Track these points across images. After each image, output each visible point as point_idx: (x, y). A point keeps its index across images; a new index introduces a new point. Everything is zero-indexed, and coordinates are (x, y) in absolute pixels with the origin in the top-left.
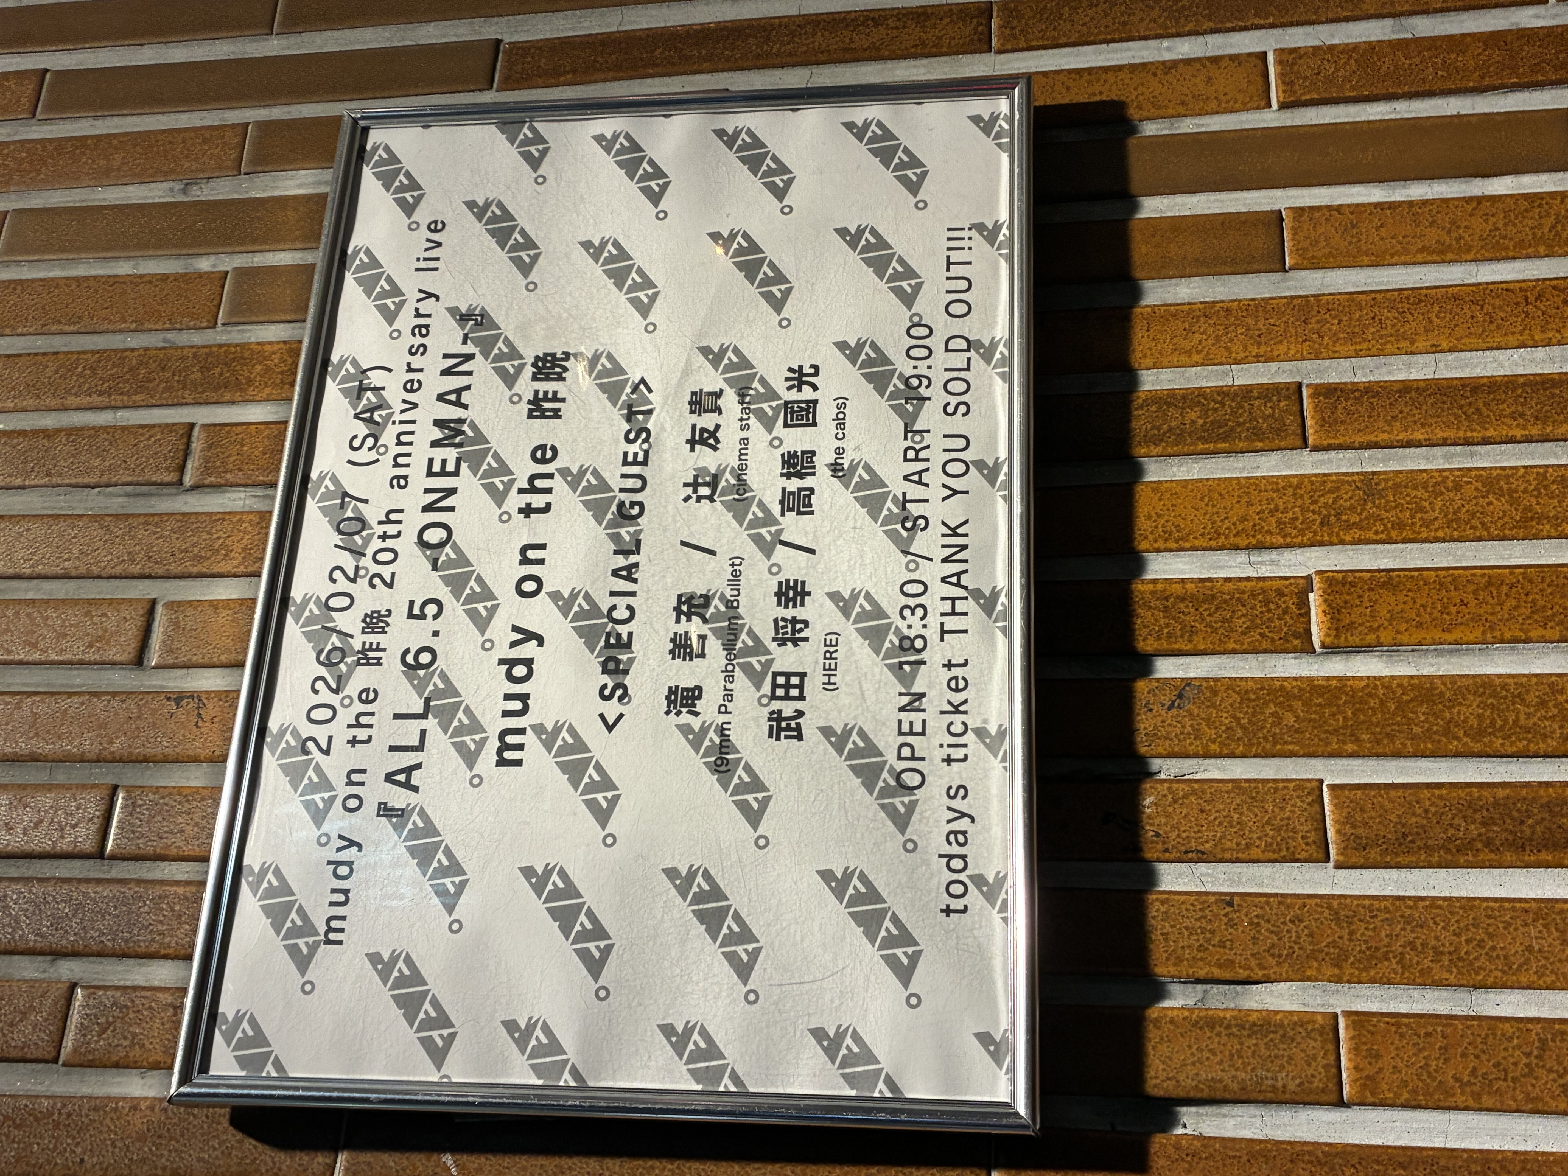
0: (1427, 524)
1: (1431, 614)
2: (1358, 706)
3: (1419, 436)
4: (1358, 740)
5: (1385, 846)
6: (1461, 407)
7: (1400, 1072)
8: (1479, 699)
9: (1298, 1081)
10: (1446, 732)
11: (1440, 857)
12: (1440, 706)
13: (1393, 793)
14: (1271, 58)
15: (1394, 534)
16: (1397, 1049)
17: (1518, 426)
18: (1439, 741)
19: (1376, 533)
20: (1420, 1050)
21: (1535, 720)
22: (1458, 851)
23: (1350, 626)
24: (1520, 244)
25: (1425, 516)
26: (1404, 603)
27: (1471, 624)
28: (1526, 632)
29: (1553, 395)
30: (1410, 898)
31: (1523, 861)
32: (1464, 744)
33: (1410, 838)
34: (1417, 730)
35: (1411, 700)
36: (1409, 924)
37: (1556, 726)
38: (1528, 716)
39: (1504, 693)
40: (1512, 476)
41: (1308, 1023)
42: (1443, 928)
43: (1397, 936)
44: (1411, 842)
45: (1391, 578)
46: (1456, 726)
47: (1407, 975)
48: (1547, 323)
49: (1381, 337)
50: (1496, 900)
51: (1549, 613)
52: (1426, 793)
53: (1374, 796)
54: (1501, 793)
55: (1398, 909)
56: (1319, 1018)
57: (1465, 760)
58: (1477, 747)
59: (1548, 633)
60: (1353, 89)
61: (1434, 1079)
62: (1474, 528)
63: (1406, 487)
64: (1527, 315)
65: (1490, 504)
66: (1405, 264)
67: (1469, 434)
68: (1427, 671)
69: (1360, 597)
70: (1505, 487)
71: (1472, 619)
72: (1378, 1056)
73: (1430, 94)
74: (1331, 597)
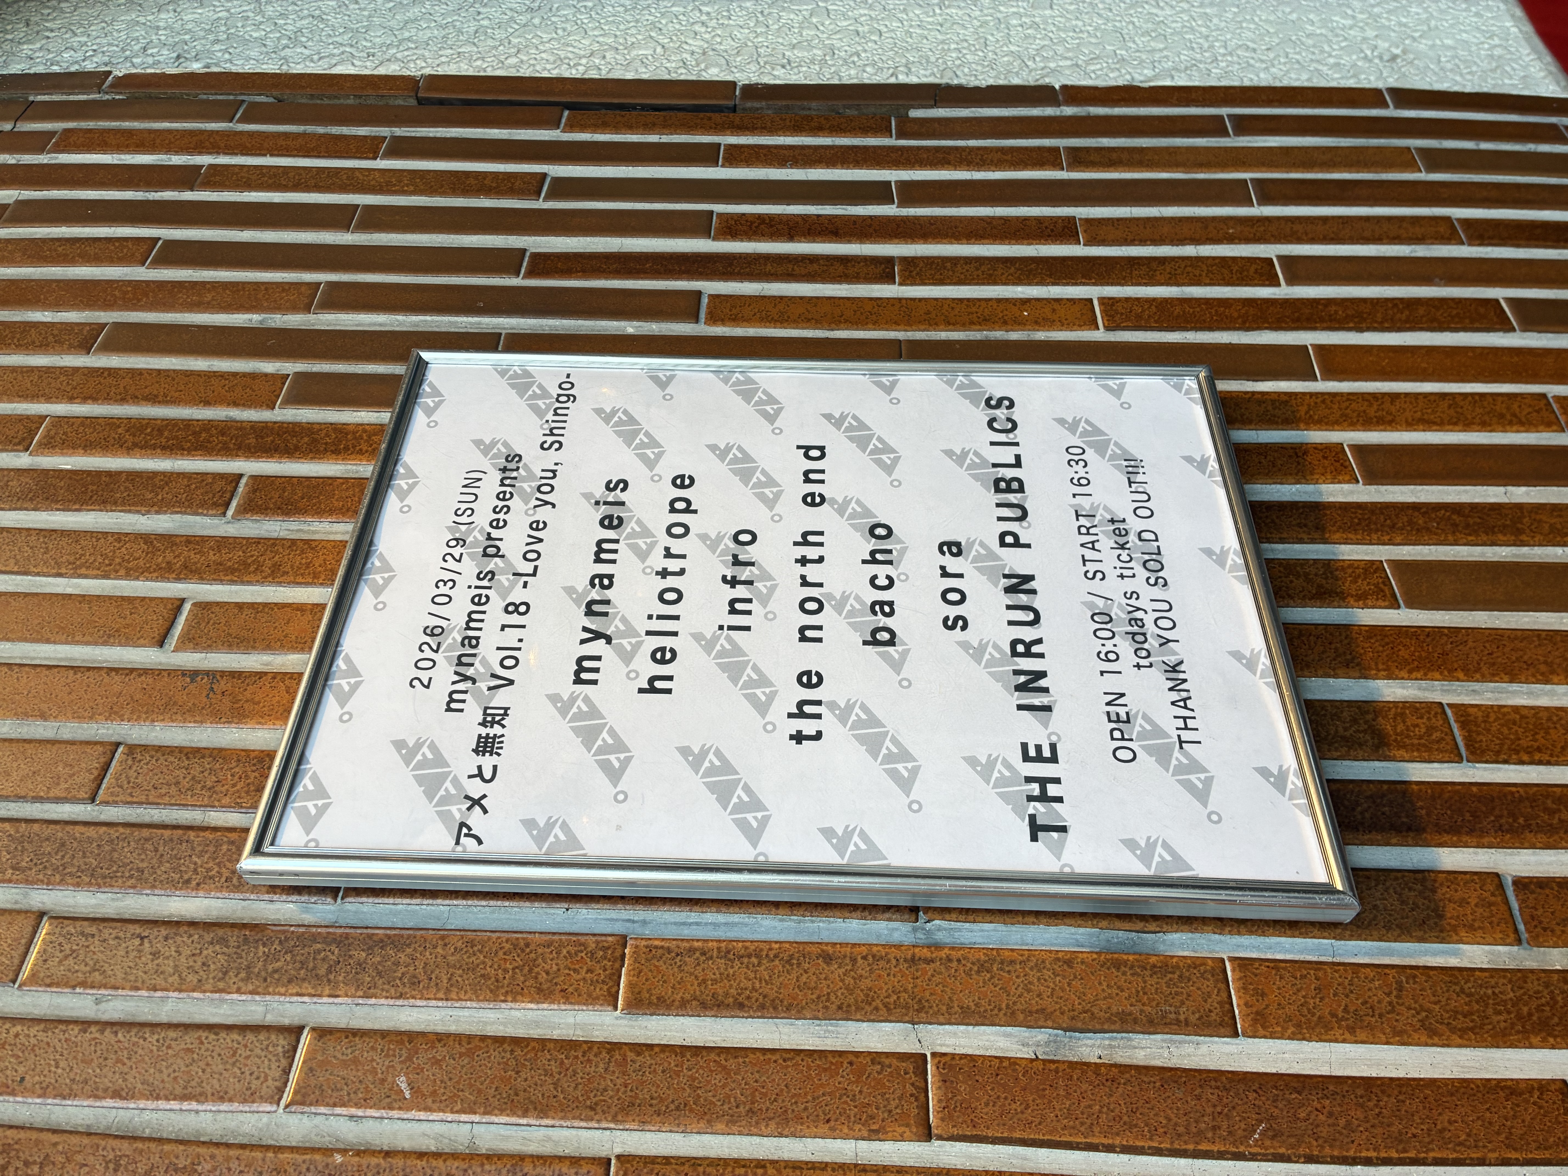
7: (1284, 1008)
9: (1197, 1015)
14: (1095, 302)
16: (1279, 988)
20: (1298, 991)
37: (1368, 737)
38: (1346, 729)
40: (1304, 564)
41: (1201, 965)
48: (1314, 469)
56: (1210, 962)
59: (1350, 671)
60: (1156, 322)
61: (1313, 1015)
70: (1301, 571)
72: (1263, 995)
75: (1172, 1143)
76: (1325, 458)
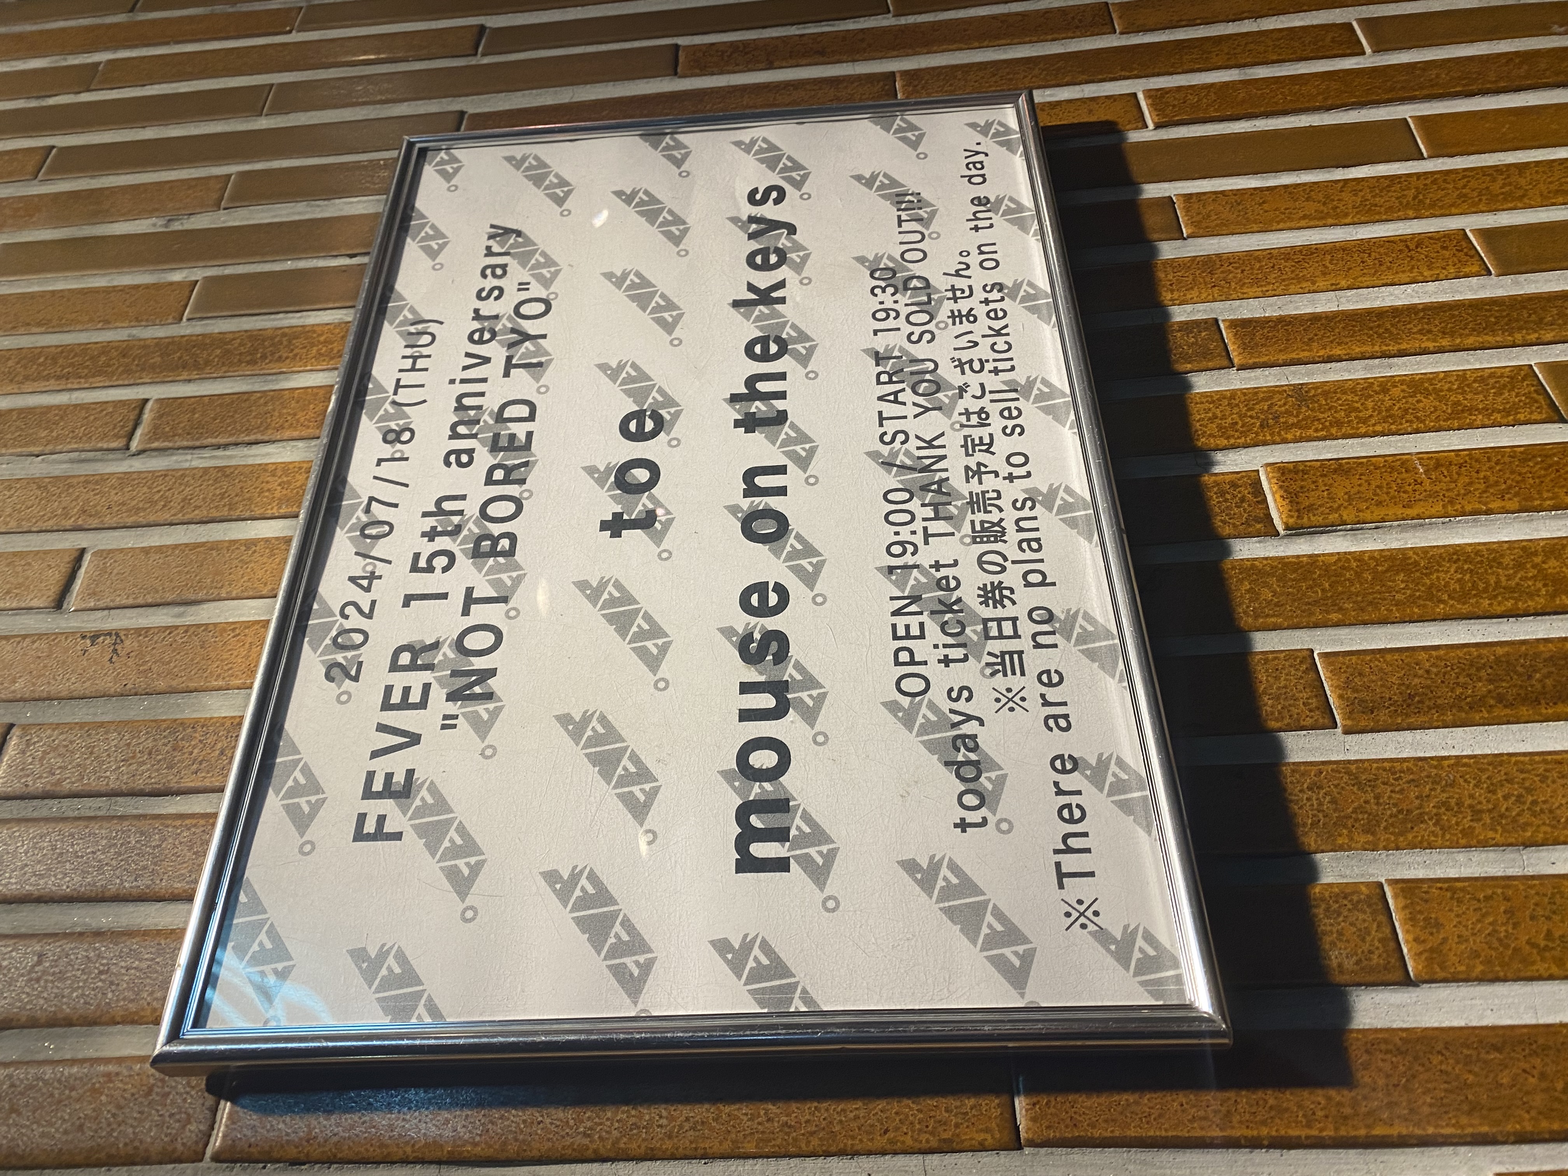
0: (1364, 421)
1: (1388, 493)
2: (1333, 579)
3: (1337, 351)
4: (1341, 609)
5: (1392, 708)
6: (1371, 329)
7: (1467, 941)
8: (1454, 566)
9: (1355, 958)
10: (1430, 597)
11: (1454, 715)
12: (1418, 574)
13: (1388, 657)
14: (1141, 96)
15: (1334, 431)
16: (1458, 916)
17: (1428, 339)
18: (1424, 606)
19: (1316, 430)
20: (1484, 916)
21: (1517, 580)
22: (1471, 708)
23: (1310, 508)
24: (1390, 209)
25: (1361, 414)
26: (1360, 485)
27: (1431, 500)
28: (1485, 504)
29: (1453, 316)
30: (1432, 758)
31: (1541, 714)
32: (1452, 606)
33: (1417, 699)
34: (1398, 597)
35: (1387, 571)
36: (1438, 783)
37: (1539, 585)
38: (1509, 578)
39: (1479, 559)
40: (1433, 379)
41: (1353, 893)
42: (1476, 786)
43: (1428, 796)
44: (1419, 702)
45: (1341, 465)
46: (1438, 591)
47: (1448, 837)
48: (1432, 263)
49: (1284, 280)
50: (1524, 754)
51: (1504, 486)
52: (1423, 655)
53: (1371, 661)
54: (1500, 651)
55: (1422, 769)
56: (1364, 889)
57: (1455, 623)
58: (1465, 609)
59: (1509, 505)
60: (1216, 111)
61: (1507, 947)
62: (1411, 422)
63: (1335, 392)
64: (1412, 258)
65: (1418, 401)
66: (1291, 229)
67: (1384, 348)
68: (1395, 545)
69: (1314, 482)
70: (1430, 388)
71: (1430, 496)
72: (1438, 925)
73: (1285, 113)
74: (1286, 484)
75: (1336, 1129)
76: (1444, 248)
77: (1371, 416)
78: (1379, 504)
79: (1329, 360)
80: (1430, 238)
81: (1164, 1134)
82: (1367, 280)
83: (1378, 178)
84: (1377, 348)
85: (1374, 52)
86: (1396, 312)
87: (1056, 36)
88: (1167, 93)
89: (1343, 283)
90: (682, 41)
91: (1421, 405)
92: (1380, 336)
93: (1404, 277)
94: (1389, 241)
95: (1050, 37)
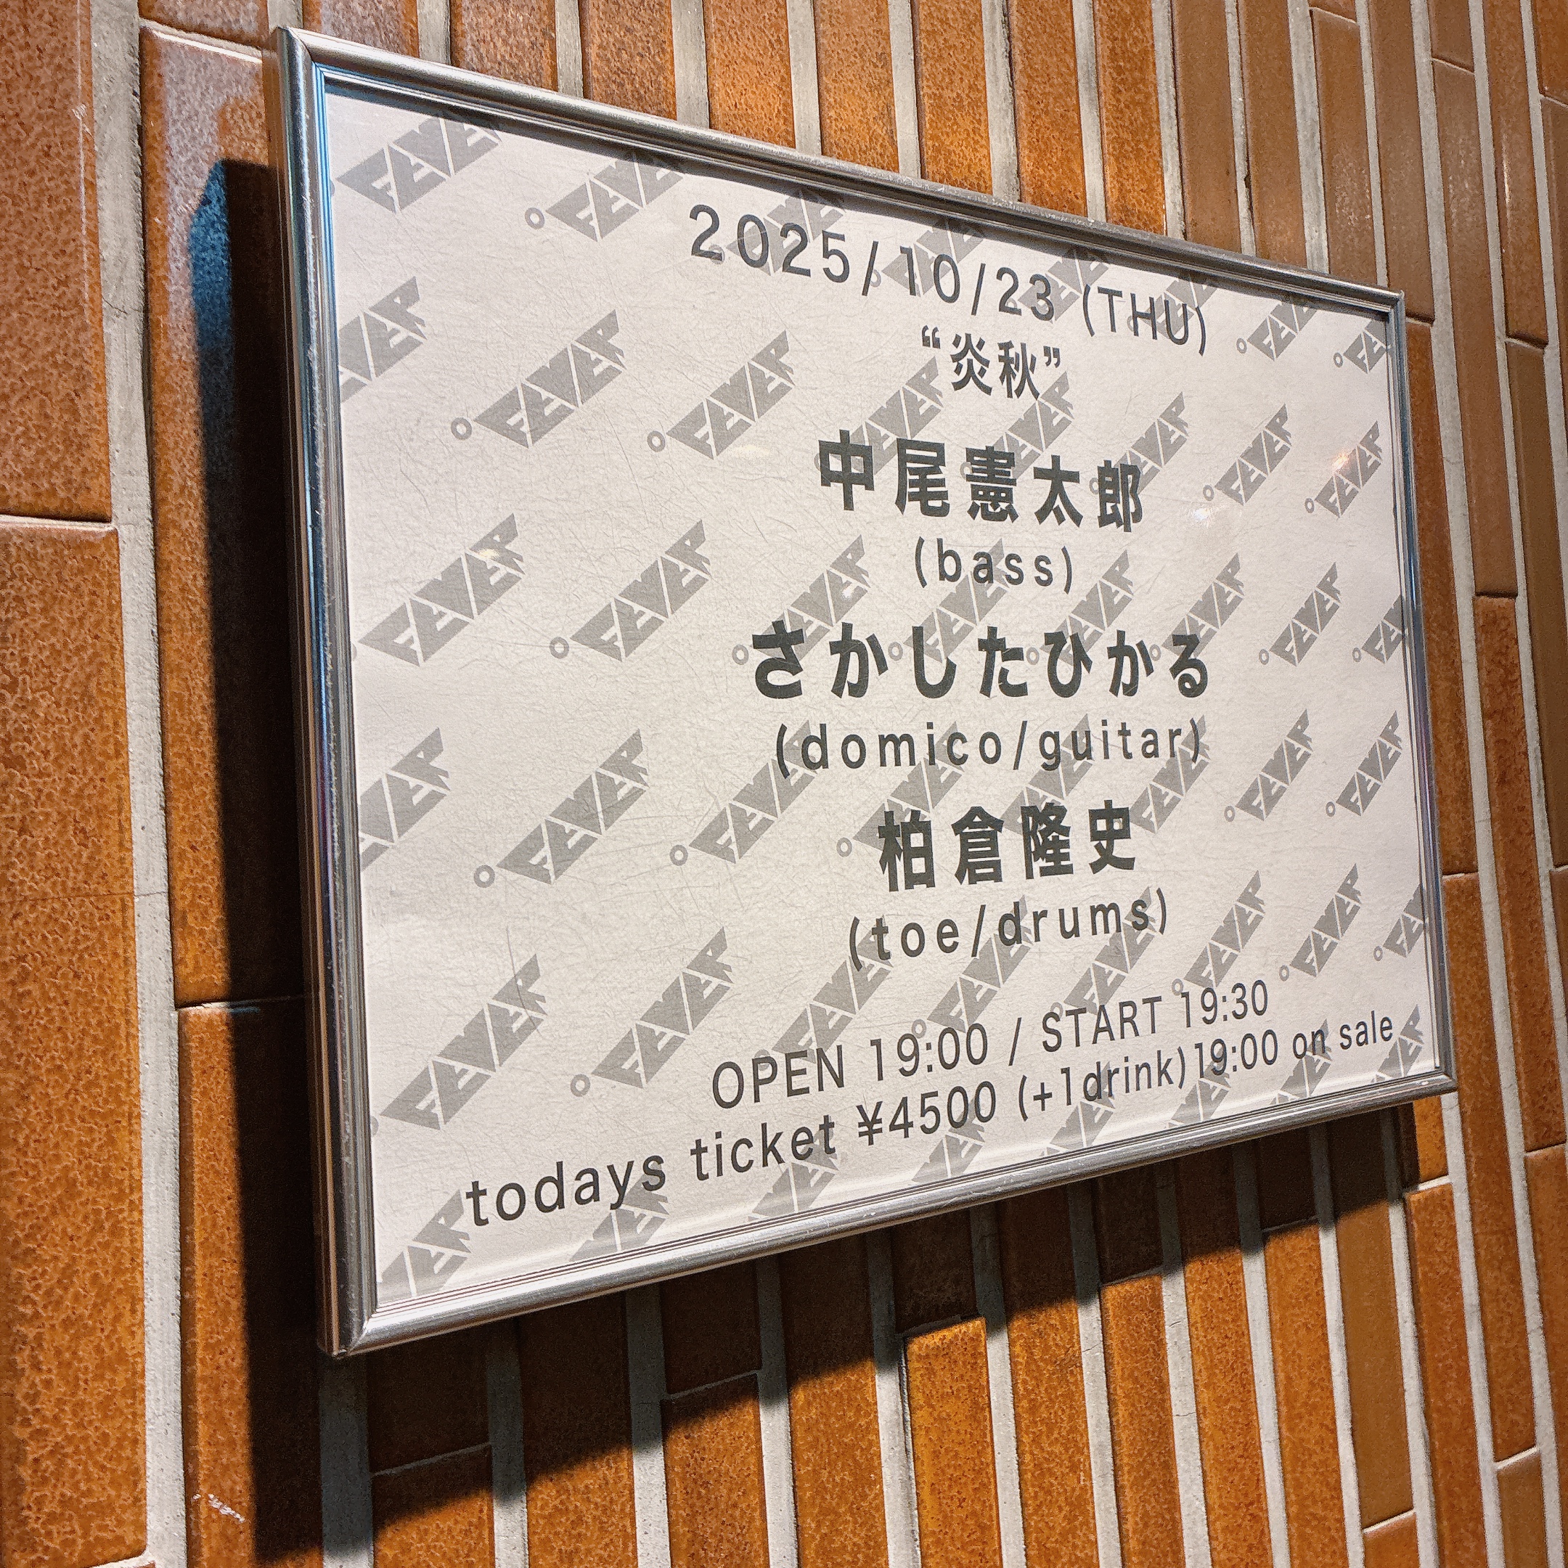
0: (1036, 1442)
1: (948, 1466)
5: (692, 1461)
7: (421, 1540)
11: (684, 1535)
13: (752, 1459)
14: (1443, 1181)
15: (1025, 1403)
17: (1136, 1523)
18: (813, 1505)
19: (1025, 1382)
22: (691, 1555)
23: (931, 1372)
24: (1298, 1486)
25: (1044, 1437)
26: (958, 1432)
27: (940, 1517)
30: (633, 1507)
32: (813, 1537)
33: (703, 1492)
34: (825, 1473)
35: (855, 1460)
36: (604, 1511)
40: (1089, 1528)
42: (601, 1558)
43: (588, 1500)
44: (699, 1493)
45: (983, 1409)
46: (831, 1522)
47: (542, 1522)
52: (755, 1501)
53: (748, 1437)
55: (620, 1494)
56: (480, 1419)
57: (793, 1540)
58: (810, 1553)
60: (1425, 1274)
62: (1036, 1497)
63: (1071, 1407)
64: (1237, 1508)
65: (1060, 1509)
66: (1274, 1361)
67: (1126, 1469)
68: (886, 1471)
69: (962, 1376)
70: (1077, 1523)
74: (959, 1342)
77: (1042, 1449)
78: (936, 1454)
79: (1111, 1402)
80: (1262, 1532)
81: (196, 1176)
82: (1210, 1452)
83: (1337, 1471)
84: (1126, 1460)
85: (1498, 1472)
86: (1170, 1485)
87: (1523, 1076)
88: (1448, 1214)
89: (1206, 1422)
90: (1521, 603)
91: (1057, 1512)
92: (1141, 1464)
93: (1214, 1497)
94: (1259, 1481)
95: (1521, 1068)
